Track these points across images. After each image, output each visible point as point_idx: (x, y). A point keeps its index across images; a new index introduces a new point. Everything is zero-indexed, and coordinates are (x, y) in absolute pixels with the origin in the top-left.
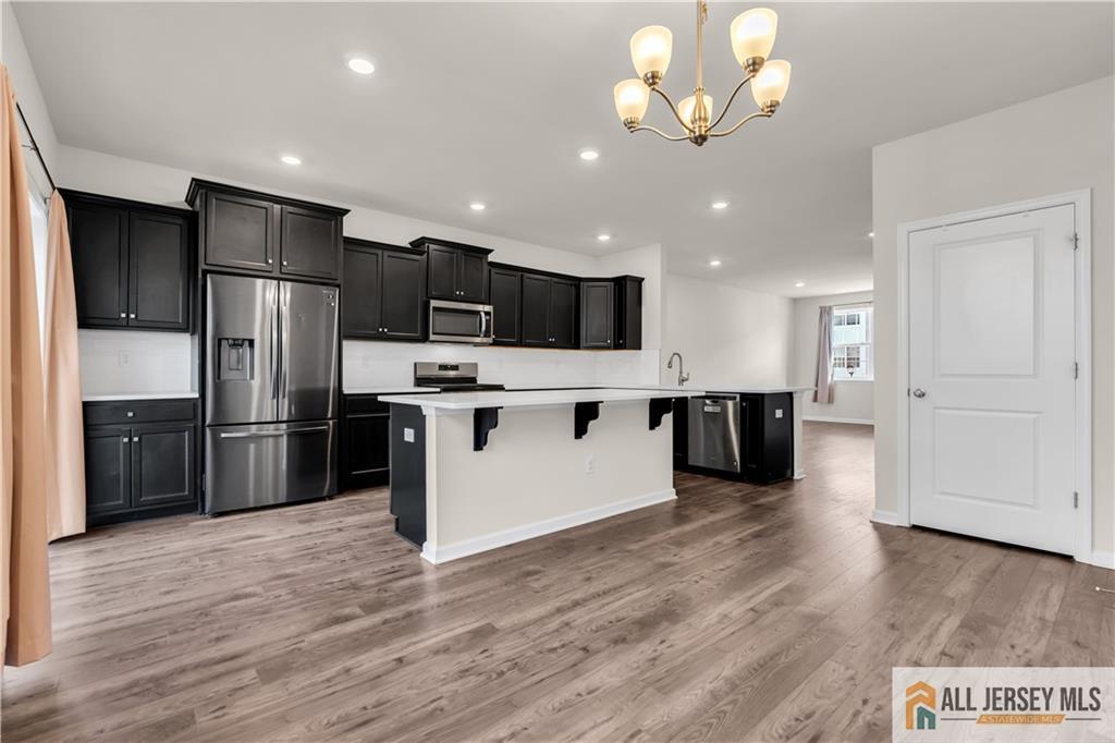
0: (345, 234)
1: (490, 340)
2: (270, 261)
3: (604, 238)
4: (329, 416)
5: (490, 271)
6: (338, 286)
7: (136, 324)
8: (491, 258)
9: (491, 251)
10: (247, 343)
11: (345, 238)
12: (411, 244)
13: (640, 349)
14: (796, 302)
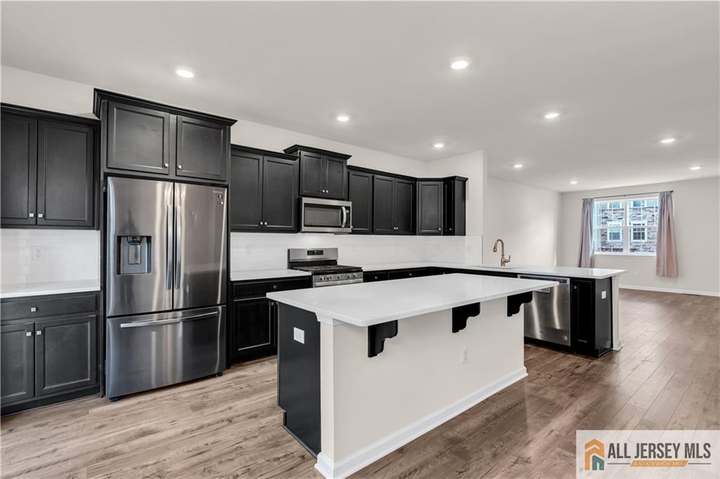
0: (232, 142)
1: (350, 230)
2: (167, 165)
3: (439, 146)
4: (219, 302)
5: (349, 172)
6: (227, 187)
7: (44, 222)
8: (349, 162)
9: (349, 156)
10: (145, 239)
11: (232, 145)
12: (284, 151)
13: (465, 235)
14: (563, 196)
